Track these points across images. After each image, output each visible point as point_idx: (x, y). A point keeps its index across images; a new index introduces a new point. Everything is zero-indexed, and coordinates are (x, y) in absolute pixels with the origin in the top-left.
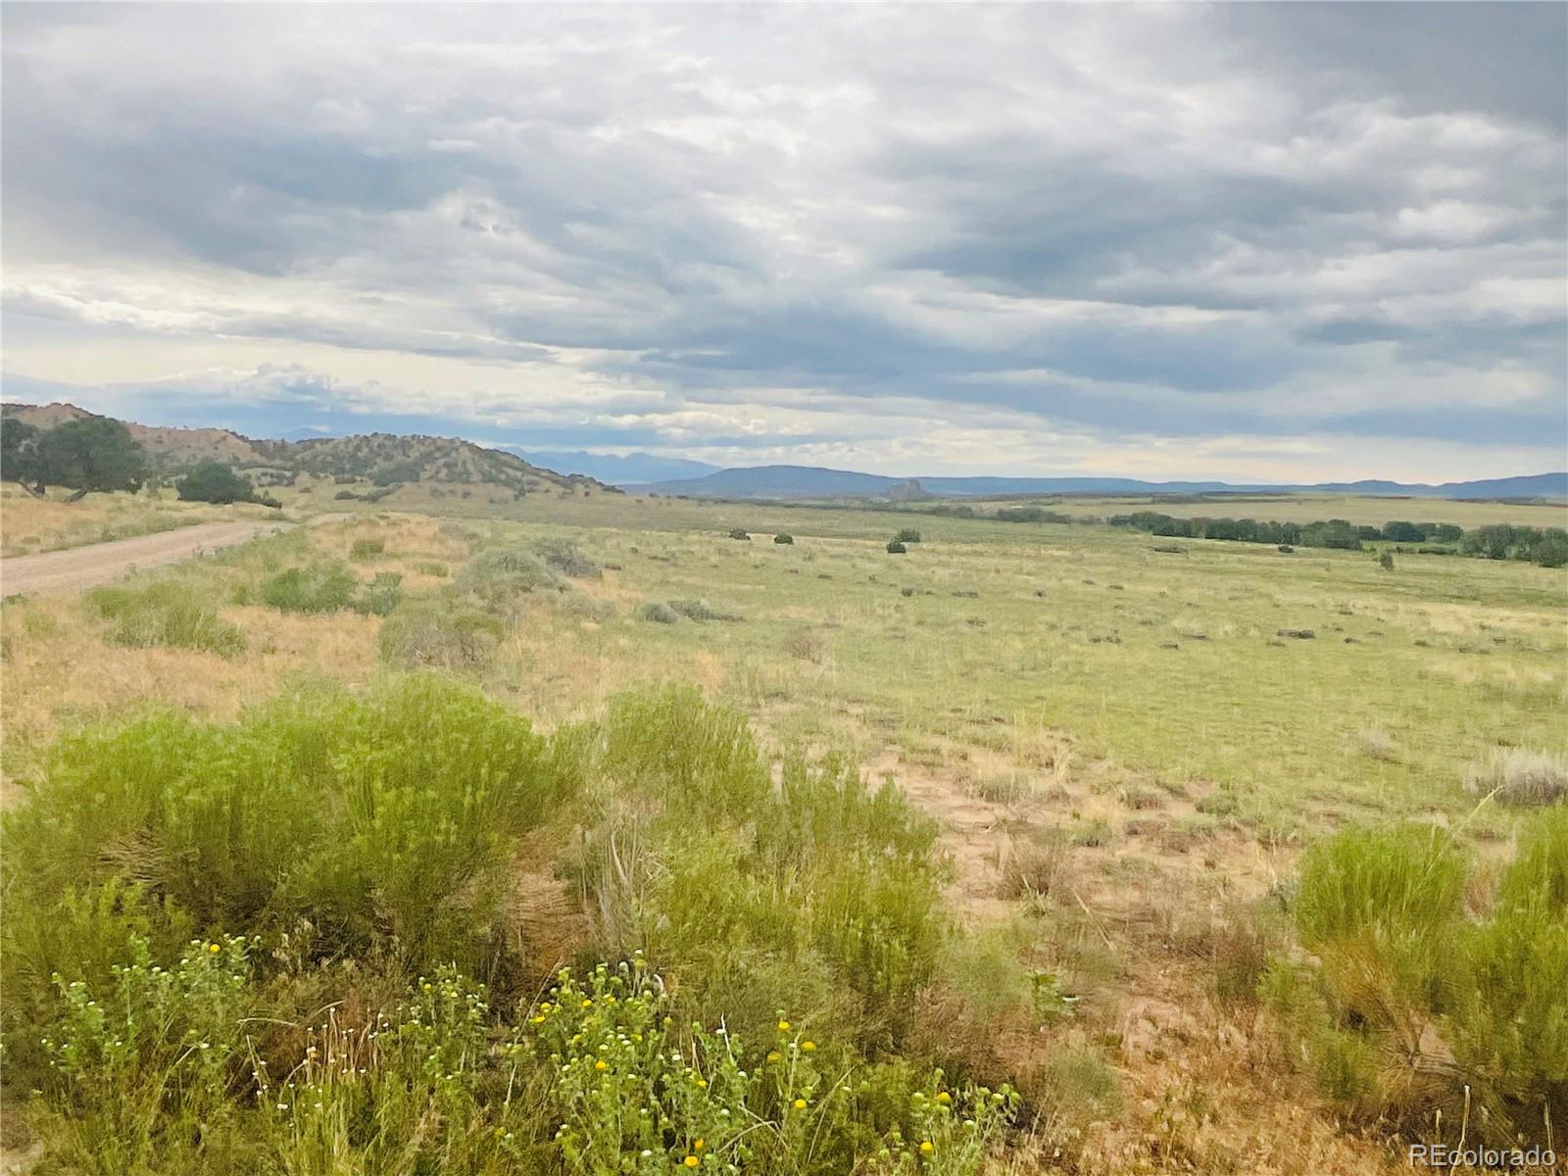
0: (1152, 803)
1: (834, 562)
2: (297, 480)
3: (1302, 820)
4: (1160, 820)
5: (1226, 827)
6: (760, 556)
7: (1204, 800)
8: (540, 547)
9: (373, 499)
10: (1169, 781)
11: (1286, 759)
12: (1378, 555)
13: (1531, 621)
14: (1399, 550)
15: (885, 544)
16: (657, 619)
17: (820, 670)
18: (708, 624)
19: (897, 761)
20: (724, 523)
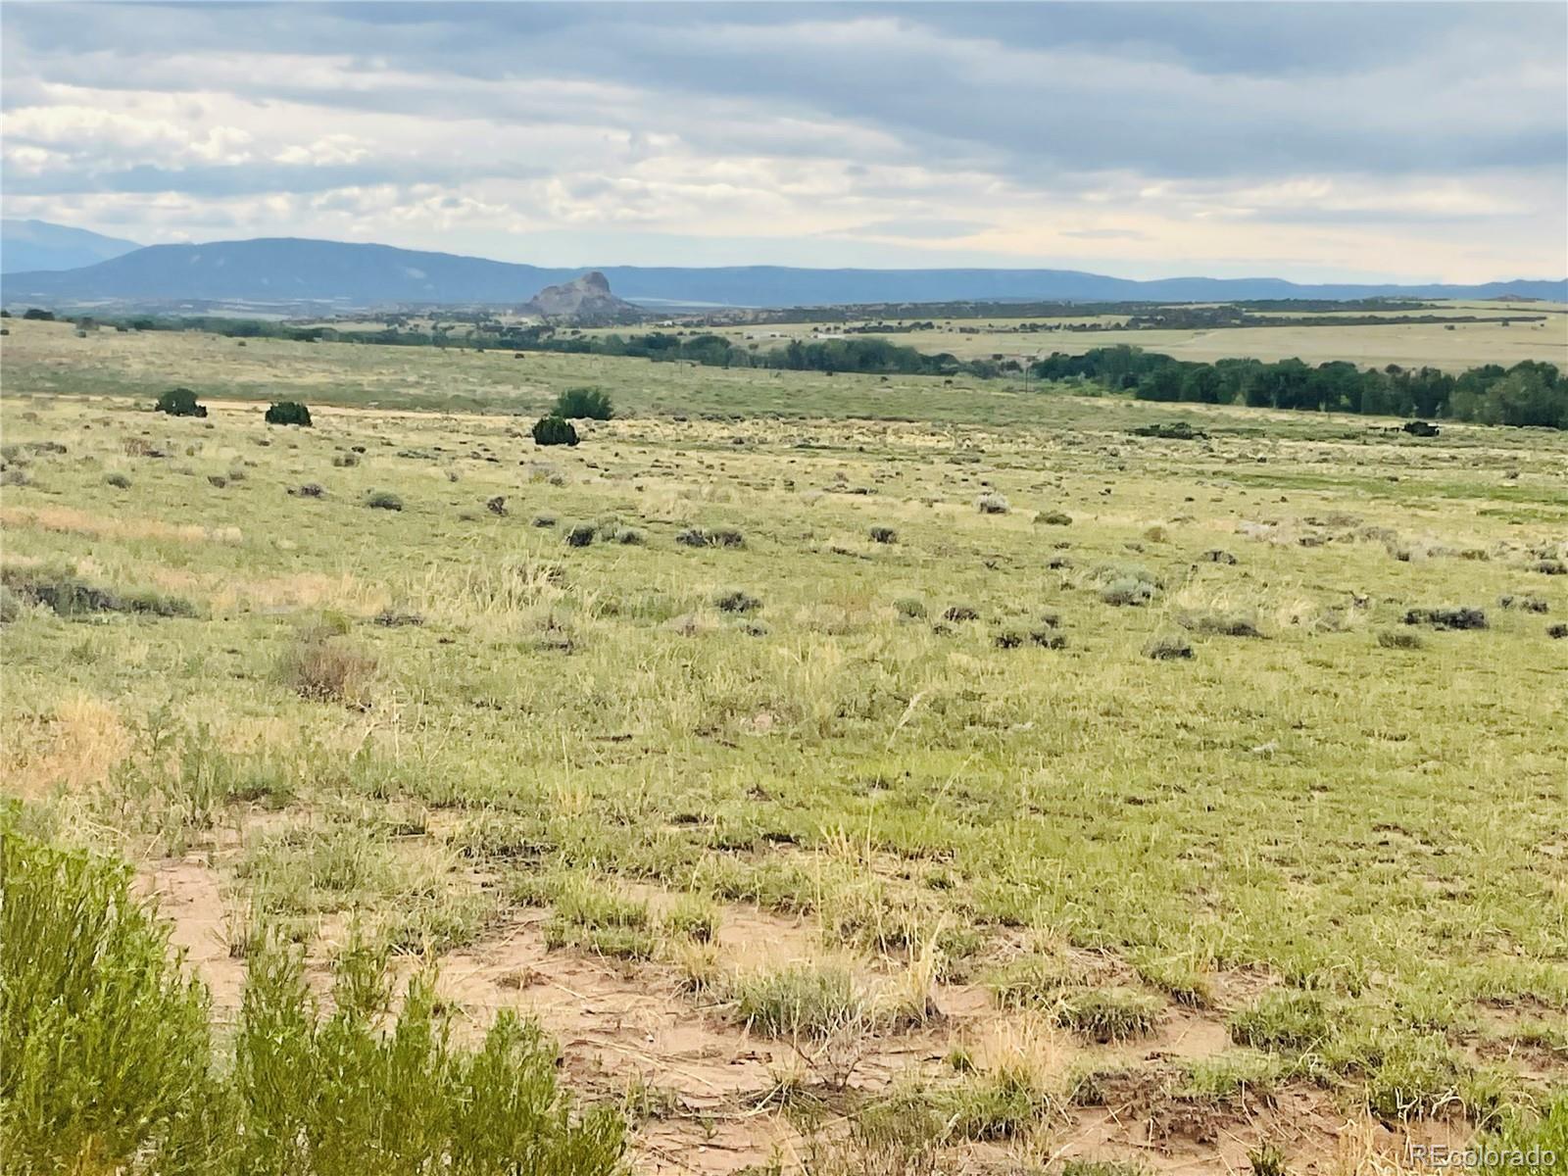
1: (405, 467)
3: (1467, 1057)
4: (1150, 1066)
7: (1251, 1017)
10: (1169, 975)
11: (1431, 911)
15: (529, 423)
17: (364, 727)
18: (98, 623)
19: (543, 947)
20: (146, 374)
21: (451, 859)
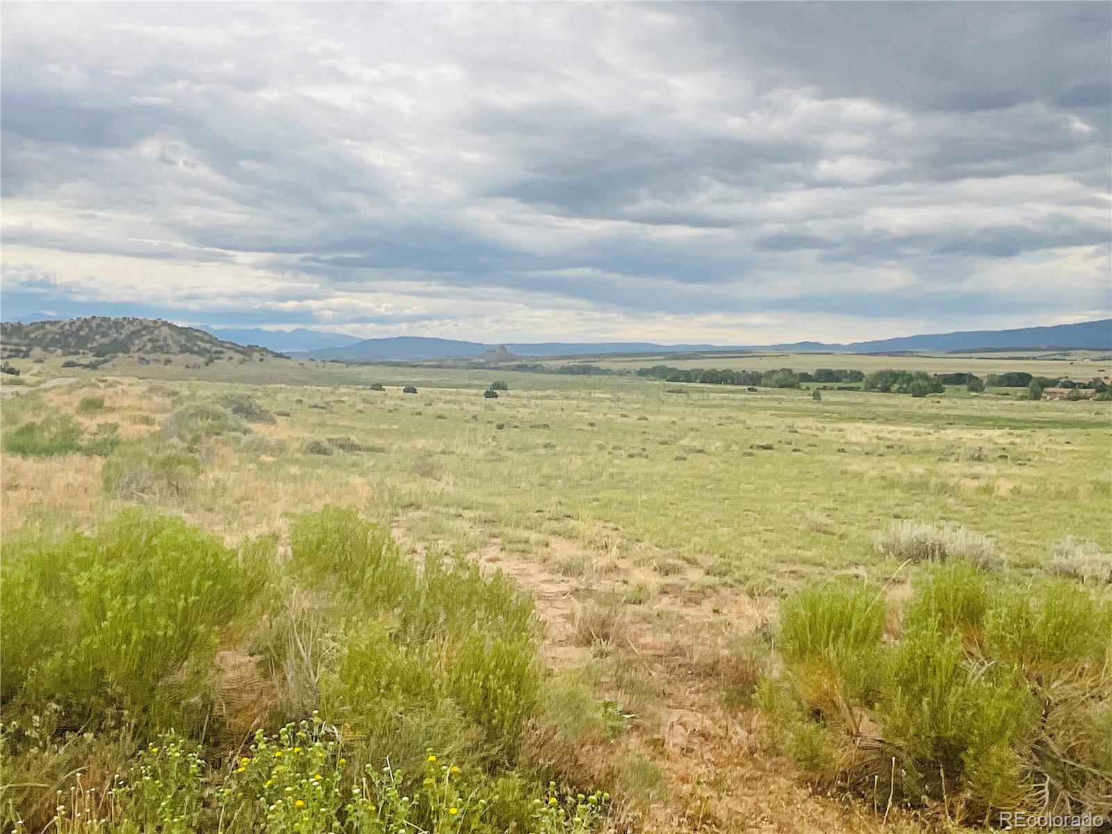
0: (675, 570)
1: (446, 406)
2: (31, 353)
3: (774, 577)
4: (682, 582)
5: (725, 584)
6: (393, 403)
7: (710, 566)
8: (227, 401)
9: (93, 366)
10: (686, 555)
11: (761, 535)
12: (812, 392)
13: (909, 432)
14: (825, 388)
15: (484, 391)
16: (319, 452)
17: (441, 485)
18: (358, 454)
19: (499, 550)
20: (366, 379)
21: (471, 524)
